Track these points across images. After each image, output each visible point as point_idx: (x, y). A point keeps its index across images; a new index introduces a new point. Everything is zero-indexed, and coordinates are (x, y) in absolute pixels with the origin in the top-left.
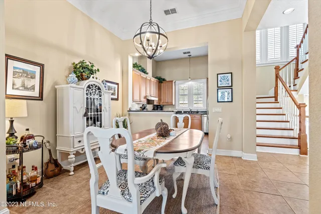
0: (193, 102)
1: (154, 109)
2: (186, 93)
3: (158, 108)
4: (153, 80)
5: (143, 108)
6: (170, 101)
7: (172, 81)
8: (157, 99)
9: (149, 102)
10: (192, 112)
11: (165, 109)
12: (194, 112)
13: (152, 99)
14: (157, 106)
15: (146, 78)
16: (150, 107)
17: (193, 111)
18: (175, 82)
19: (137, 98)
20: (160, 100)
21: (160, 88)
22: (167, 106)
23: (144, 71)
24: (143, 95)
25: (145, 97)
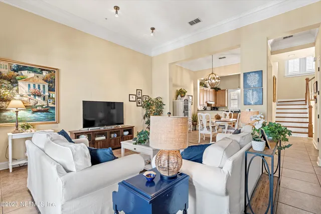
1: (212, 110)
2: (236, 98)
3: (215, 108)
4: (212, 90)
5: (205, 109)
6: (223, 104)
7: (225, 90)
8: (214, 103)
9: (208, 105)
11: (219, 110)
13: (211, 103)
14: (214, 107)
15: (207, 91)
16: (209, 108)
18: (227, 91)
19: (202, 103)
20: (216, 103)
21: (216, 95)
22: (221, 108)
23: (206, 86)
24: (205, 100)
25: (206, 102)
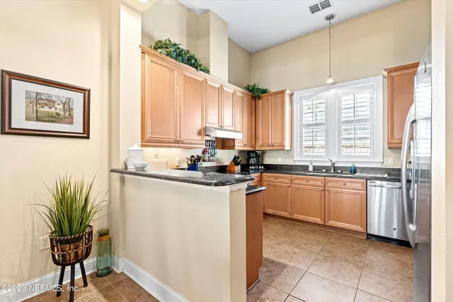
0: (340, 142)
2: (321, 119)
4: (232, 89)
7: (283, 92)
10: (335, 169)
12: (343, 169)
15: (204, 83)
17: (339, 168)
18: (291, 95)
22: (272, 154)
